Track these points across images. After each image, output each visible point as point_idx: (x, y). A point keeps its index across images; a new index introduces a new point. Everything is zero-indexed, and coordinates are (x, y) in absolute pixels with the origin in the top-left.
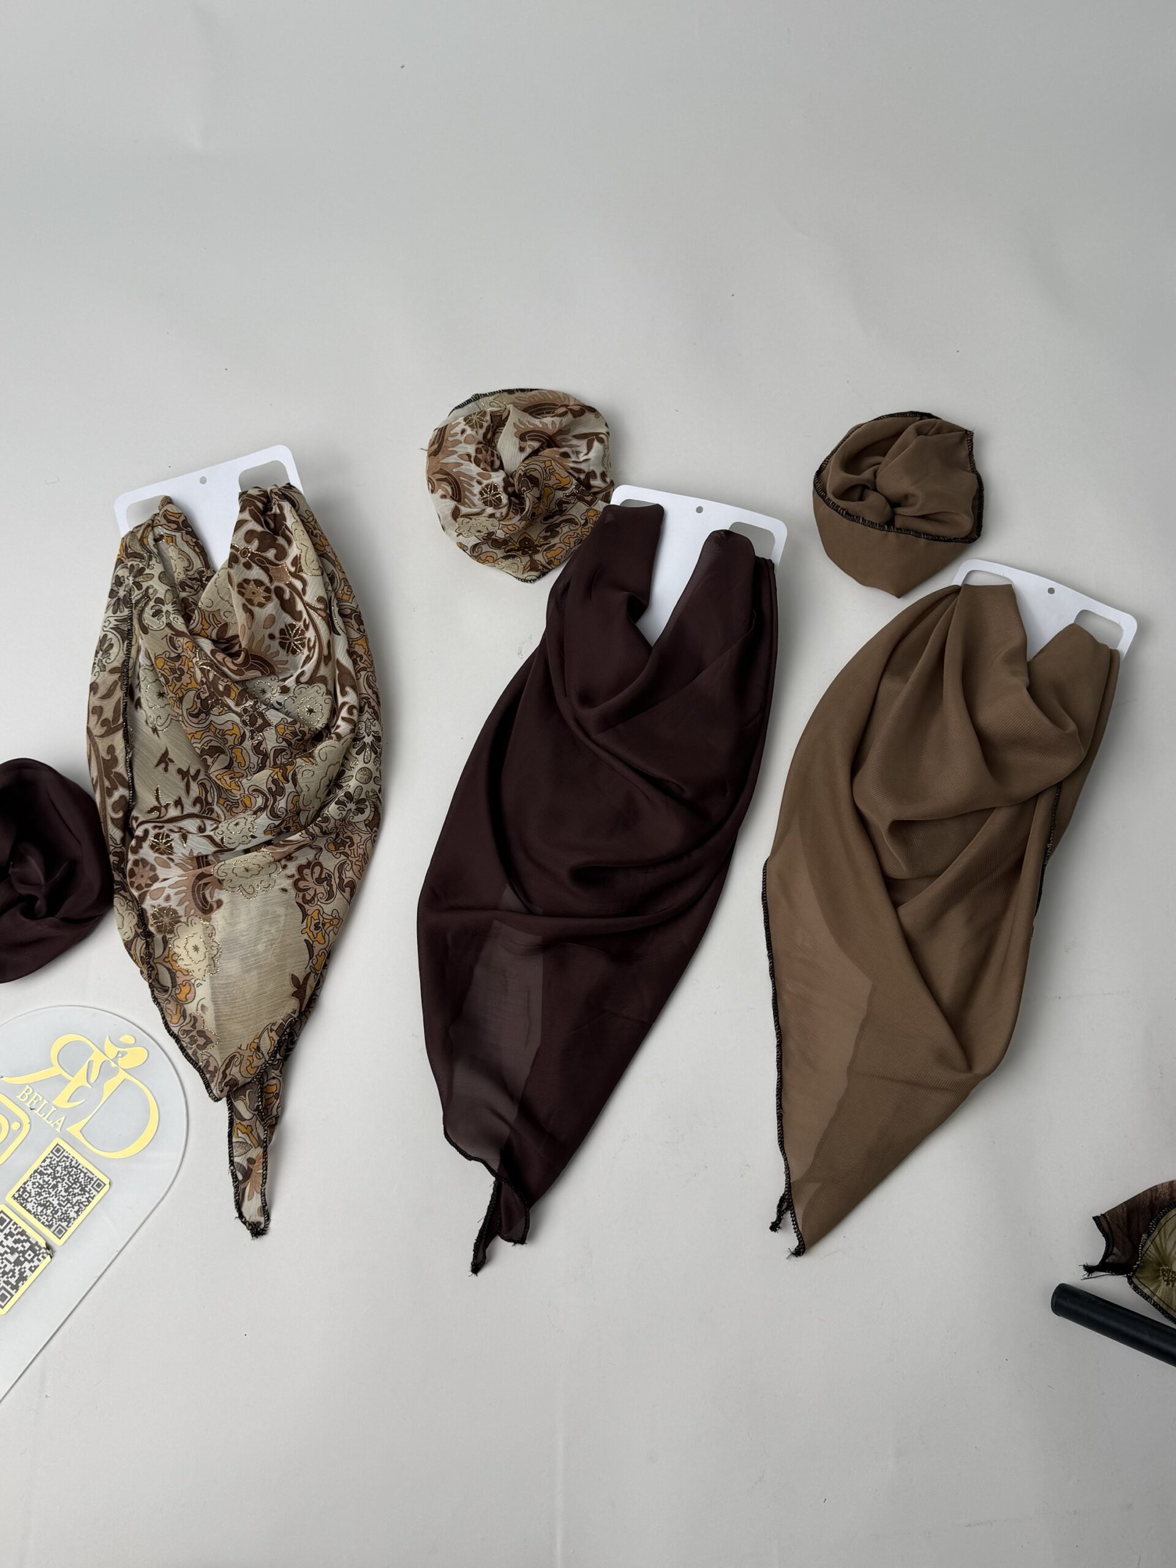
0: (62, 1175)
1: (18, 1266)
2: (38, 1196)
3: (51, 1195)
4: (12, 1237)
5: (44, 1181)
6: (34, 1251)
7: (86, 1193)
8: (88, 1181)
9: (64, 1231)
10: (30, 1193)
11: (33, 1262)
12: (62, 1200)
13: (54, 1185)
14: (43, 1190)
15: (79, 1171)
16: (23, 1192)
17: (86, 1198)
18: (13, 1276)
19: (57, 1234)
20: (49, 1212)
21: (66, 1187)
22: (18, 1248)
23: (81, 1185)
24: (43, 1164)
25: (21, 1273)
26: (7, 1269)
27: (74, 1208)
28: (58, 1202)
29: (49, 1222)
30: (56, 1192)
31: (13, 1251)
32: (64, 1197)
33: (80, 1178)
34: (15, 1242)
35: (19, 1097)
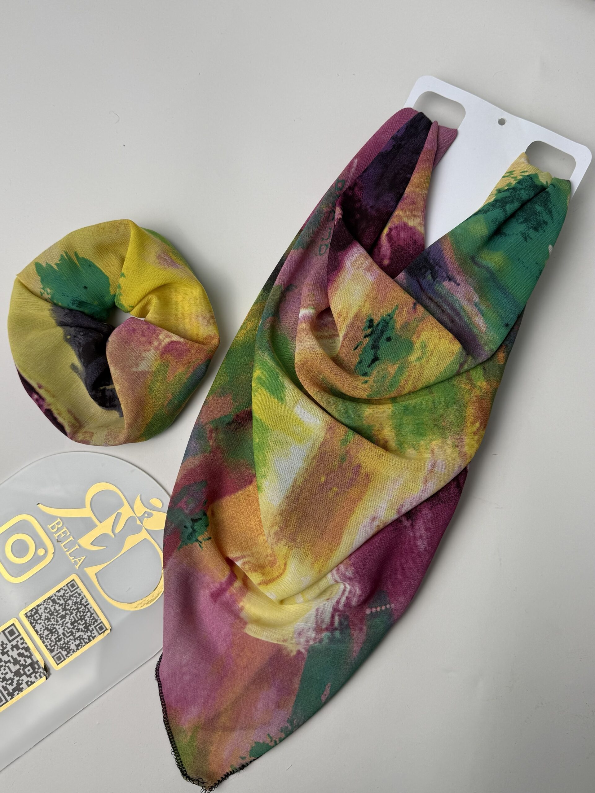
0: (72, 608)
1: (17, 677)
2: (47, 621)
3: (58, 624)
4: (18, 650)
5: (55, 609)
6: (34, 668)
7: (89, 631)
8: (93, 621)
9: (63, 659)
10: (41, 616)
11: (31, 677)
12: (66, 631)
13: (63, 615)
14: (52, 617)
15: (87, 610)
16: (36, 613)
17: (88, 636)
18: (11, 684)
19: (56, 660)
20: (53, 638)
21: (73, 621)
22: (20, 661)
23: (86, 623)
24: (57, 594)
25: (19, 684)
26: (8, 677)
27: (75, 641)
28: (63, 631)
29: (52, 647)
30: (63, 622)
31: (16, 662)
32: (69, 629)
33: (86, 617)
34: (20, 655)
35: (50, 527)
